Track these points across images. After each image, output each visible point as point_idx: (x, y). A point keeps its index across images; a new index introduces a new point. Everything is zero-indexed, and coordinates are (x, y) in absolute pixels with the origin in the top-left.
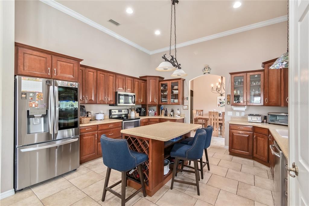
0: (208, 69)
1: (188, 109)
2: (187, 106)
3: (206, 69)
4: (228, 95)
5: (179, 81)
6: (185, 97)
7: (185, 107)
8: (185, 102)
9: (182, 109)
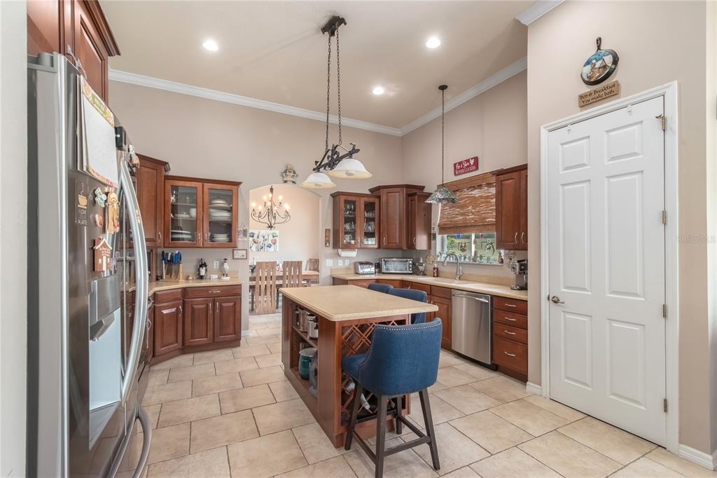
0: (292, 174)
1: (246, 259)
2: (245, 251)
3: (288, 173)
4: (326, 230)
5: (234, 188)
6: (240, 228)
7: (238, 254)
8: (240, 240)
9: (229, 258)
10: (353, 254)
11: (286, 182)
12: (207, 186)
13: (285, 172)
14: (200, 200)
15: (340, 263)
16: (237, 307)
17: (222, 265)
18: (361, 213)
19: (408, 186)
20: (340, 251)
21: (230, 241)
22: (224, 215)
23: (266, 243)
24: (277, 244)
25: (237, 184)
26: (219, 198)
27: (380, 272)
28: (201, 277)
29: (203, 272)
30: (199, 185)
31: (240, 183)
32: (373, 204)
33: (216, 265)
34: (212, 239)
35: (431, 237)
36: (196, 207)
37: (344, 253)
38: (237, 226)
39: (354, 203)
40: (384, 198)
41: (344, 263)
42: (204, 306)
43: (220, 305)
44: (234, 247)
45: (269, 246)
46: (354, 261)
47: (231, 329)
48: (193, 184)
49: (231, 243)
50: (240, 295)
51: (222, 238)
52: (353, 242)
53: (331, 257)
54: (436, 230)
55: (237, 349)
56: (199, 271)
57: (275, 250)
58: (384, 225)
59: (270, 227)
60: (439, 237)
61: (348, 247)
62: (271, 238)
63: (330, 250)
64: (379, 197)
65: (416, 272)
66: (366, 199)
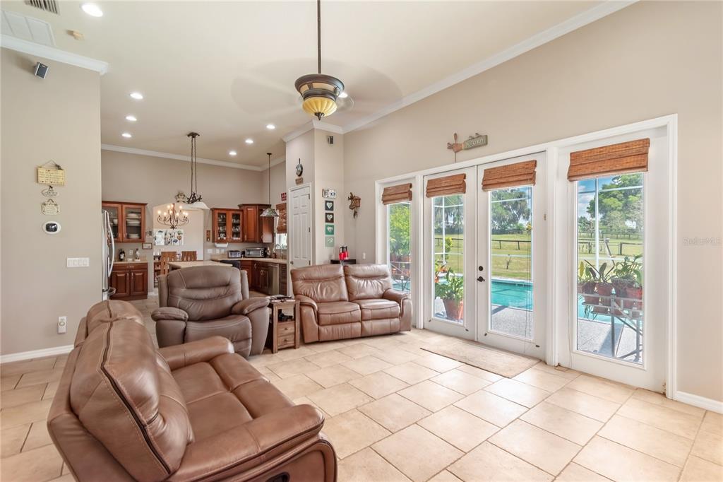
0: (183, 197)
1: (152, 249)
2: (151, 245)
3: (180, 196)
5: (142, 207)
6: (147, 230)
7: (146, 246)
8: (147, 238)
9: (140, 248)
10: (226, 245)
11: (178, 201)
12: (124, 206)
13: (178, 195)
14: (120, 215)
15: (218, 251)
16: (145, 275)
17: (135, 252)
18: (230, 220)
19: (259, 205)
20: (216, 244)
21: (140, 238)
22: (136, 223)
23: (173, 239)
24: (182, 239)
25: (145, 205)
26: (132, 213)
27: (245, 257)
28: (121, 260)
29: (122, 256)
30: (119, 206)
31: (146, 204)
32: (239, 215)
33: (131, 253)
34: (128, 237)
35: (273, 236)
36: (118, 219)
37: (218, 245)
38: (144, 229)
39: (225, 214)
40: (245, 212)
41: (220, 252)
42: (124, 275)
43: (134, 275)
44: (143, 242)
45: (176, 241)
46: (227, 250)
47: (141, 288)
48: (116, 205)
49: (141, 240)
50: (147, 269)
51: (135, 236)
52: (225, 238)
53: (210, 248)
54: (276, 231)
55: (145, 300)
56: (120, 257)
57: (180, 244)
58: (245, 227)
59: (173, 227)
60: (277, 235)
61: (221, 241)
62: (177, 235)
63: (210, 243)
64: (242, 211)
65: (265, 255)
66: (234, 212)
